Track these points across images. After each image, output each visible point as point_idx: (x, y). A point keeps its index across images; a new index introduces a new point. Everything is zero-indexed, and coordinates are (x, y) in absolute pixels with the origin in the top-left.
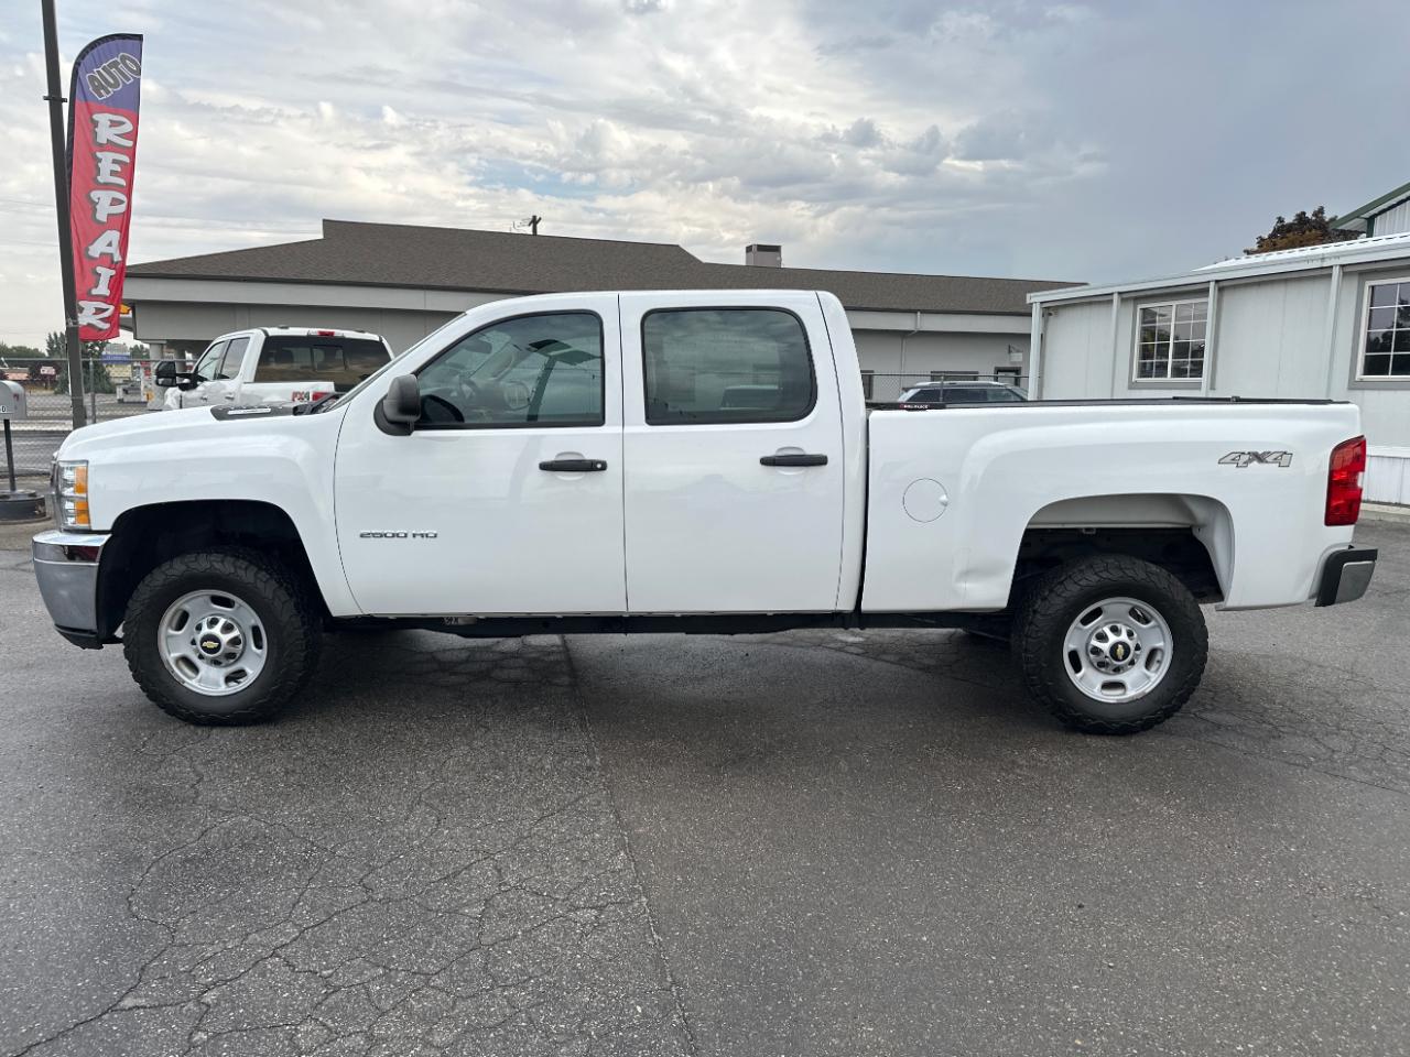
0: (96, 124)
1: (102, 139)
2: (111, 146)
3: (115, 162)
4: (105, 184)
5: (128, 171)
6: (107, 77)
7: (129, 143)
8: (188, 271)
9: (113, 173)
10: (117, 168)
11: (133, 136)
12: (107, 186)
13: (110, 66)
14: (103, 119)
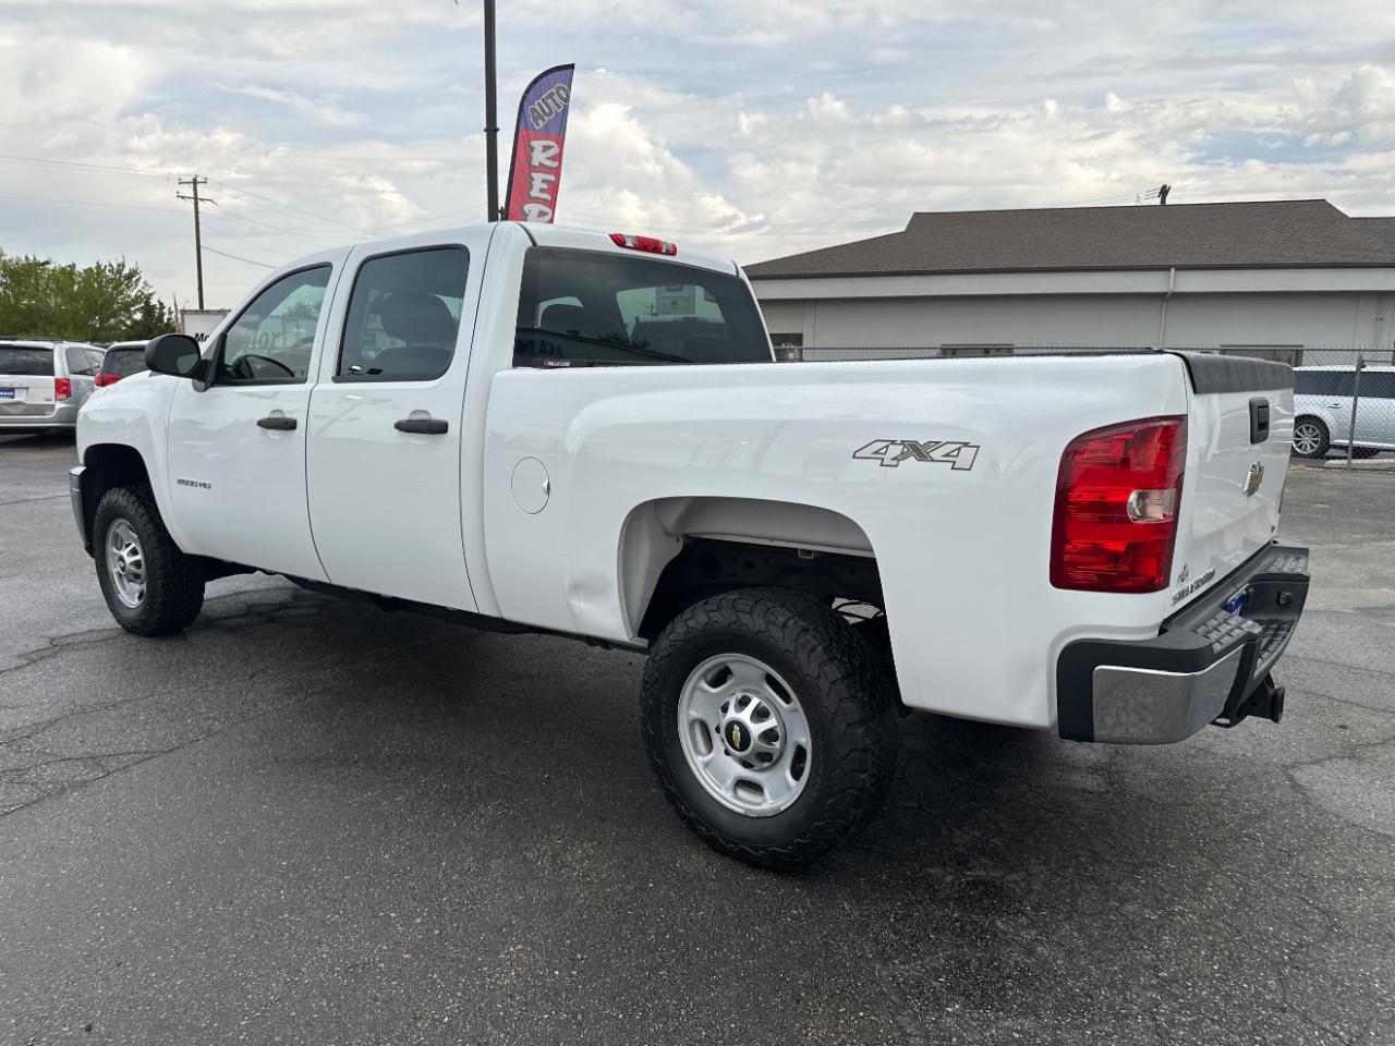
0: (532, 149)
1: (535, 163)
2: (542, 168)
3: (543, 181)
4: (536, 198)
5: (553, 189)
6: (545, 108)
7: (555, 164)
8: (770, 272)
9: (542, 190)
10: (545, 186)
11: (558, 157)
12: (537, 200)
13: (547, 97)
14: (538, 144)
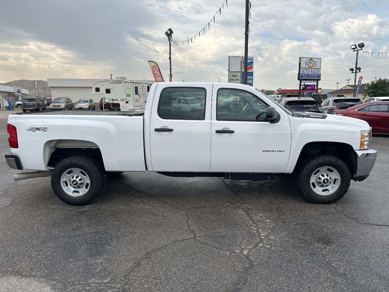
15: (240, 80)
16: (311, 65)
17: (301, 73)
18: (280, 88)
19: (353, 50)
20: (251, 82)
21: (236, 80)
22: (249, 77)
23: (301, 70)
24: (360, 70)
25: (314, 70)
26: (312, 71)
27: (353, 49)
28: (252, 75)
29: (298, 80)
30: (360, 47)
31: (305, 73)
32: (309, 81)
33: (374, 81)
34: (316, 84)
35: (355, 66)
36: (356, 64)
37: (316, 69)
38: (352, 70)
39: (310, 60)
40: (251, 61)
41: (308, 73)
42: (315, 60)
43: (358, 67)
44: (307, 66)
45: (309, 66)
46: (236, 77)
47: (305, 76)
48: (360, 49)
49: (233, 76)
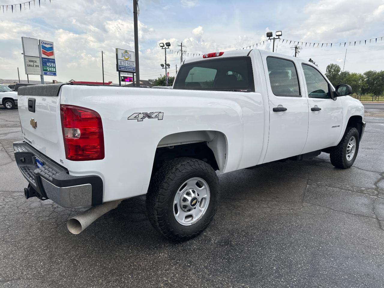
15: (40, 66)
16: (127, 57)
17: (119, 64)
18: (72, 80)
19: (162, 48)
20: (53, 69)
21: (35, 66)
22: (51, 64)
23: (119, 61)
24: (169, 66)
25: (130, 62)
26: (128, 63)
27: (161, 46)
28: (54, 62)
29: (117, 71)
30: (167, 46)
31: (123, 65)
32: (126, 73)
33: (160, 77)
34: (132, 76)
35: (165, 62)
36: (166, 61)
37: (131, 62)
38: (162, 65)
39: (126, 52)
40: (51, 46)
41: (124, 65)
42: (130, 53)
43: (167, 63)
44: (123, 58)
45: (125, 58)
46: (34, 63)
47: (123, 68)
48: (167, 47)
49: (30, 61)
